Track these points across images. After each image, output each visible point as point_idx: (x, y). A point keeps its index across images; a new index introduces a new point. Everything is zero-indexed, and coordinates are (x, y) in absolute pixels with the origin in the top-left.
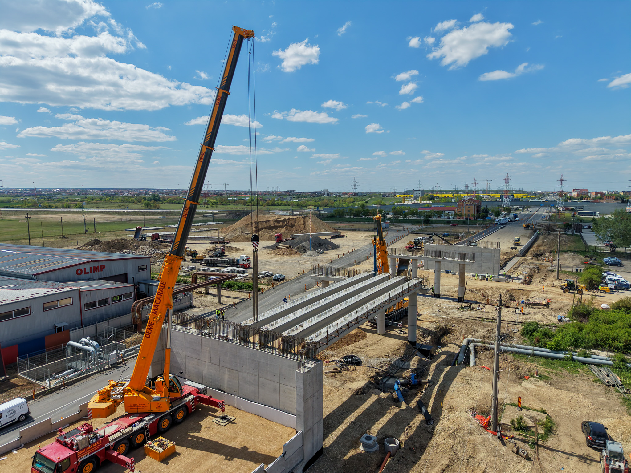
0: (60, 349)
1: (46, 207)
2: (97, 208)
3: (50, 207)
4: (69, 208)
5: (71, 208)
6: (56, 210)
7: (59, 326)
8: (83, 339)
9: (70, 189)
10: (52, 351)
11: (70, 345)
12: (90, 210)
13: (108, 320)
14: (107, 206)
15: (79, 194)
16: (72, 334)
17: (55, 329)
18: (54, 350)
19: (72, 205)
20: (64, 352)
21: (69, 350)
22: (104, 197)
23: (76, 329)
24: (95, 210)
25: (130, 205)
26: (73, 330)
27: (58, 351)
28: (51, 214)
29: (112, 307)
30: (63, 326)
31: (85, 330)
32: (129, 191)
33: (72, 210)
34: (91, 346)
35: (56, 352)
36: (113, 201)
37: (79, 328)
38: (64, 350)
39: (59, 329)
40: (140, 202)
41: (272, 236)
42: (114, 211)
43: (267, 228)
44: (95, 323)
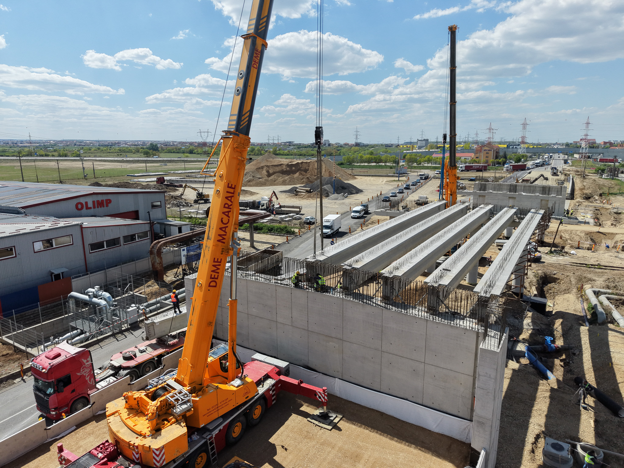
0: (60, 302)
1: (42, 156)
2: (95, 156)
3: (47, 155)
4: (66, 156)
5: (69, 157)
6: (53, 158)
7: (56, 272)
8: (90, 290)
9: (67, 141)
10: (49, 305)
11: (72, 297)
12: (88, 159)
13: (120, 265)
14: (104, 155)
15: (75, 145)
16: (75, 282)
17: (51, 276)
18: (52, 304)
19: (69, 154)
20: (65, 307)
21: (71, 304)
22: (102, 148)
23: (80, 276)
24: (93, 159)
25: (128, 154)
26: (76, 277)
27: (57, 305)
28: (48, 162)
29: (124, 249)
30: (62, 273)
31: (91, 278)
32: (126, 143)
33: (69, 158)
34: (101, 299)
35: (55, 306)
36: (111, 151)
37: (83, 276)
38: (65, 304)
39: (57, 277)
40: (138, 152)
41: (286, 180)
42: (113, 159)
43: (279, 172)
44: (105, 269)
